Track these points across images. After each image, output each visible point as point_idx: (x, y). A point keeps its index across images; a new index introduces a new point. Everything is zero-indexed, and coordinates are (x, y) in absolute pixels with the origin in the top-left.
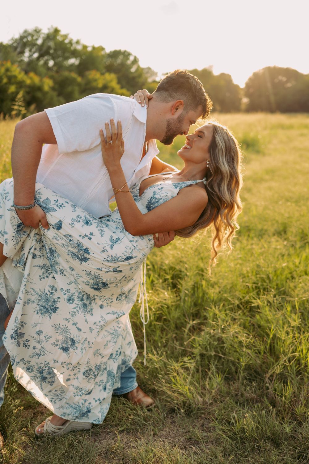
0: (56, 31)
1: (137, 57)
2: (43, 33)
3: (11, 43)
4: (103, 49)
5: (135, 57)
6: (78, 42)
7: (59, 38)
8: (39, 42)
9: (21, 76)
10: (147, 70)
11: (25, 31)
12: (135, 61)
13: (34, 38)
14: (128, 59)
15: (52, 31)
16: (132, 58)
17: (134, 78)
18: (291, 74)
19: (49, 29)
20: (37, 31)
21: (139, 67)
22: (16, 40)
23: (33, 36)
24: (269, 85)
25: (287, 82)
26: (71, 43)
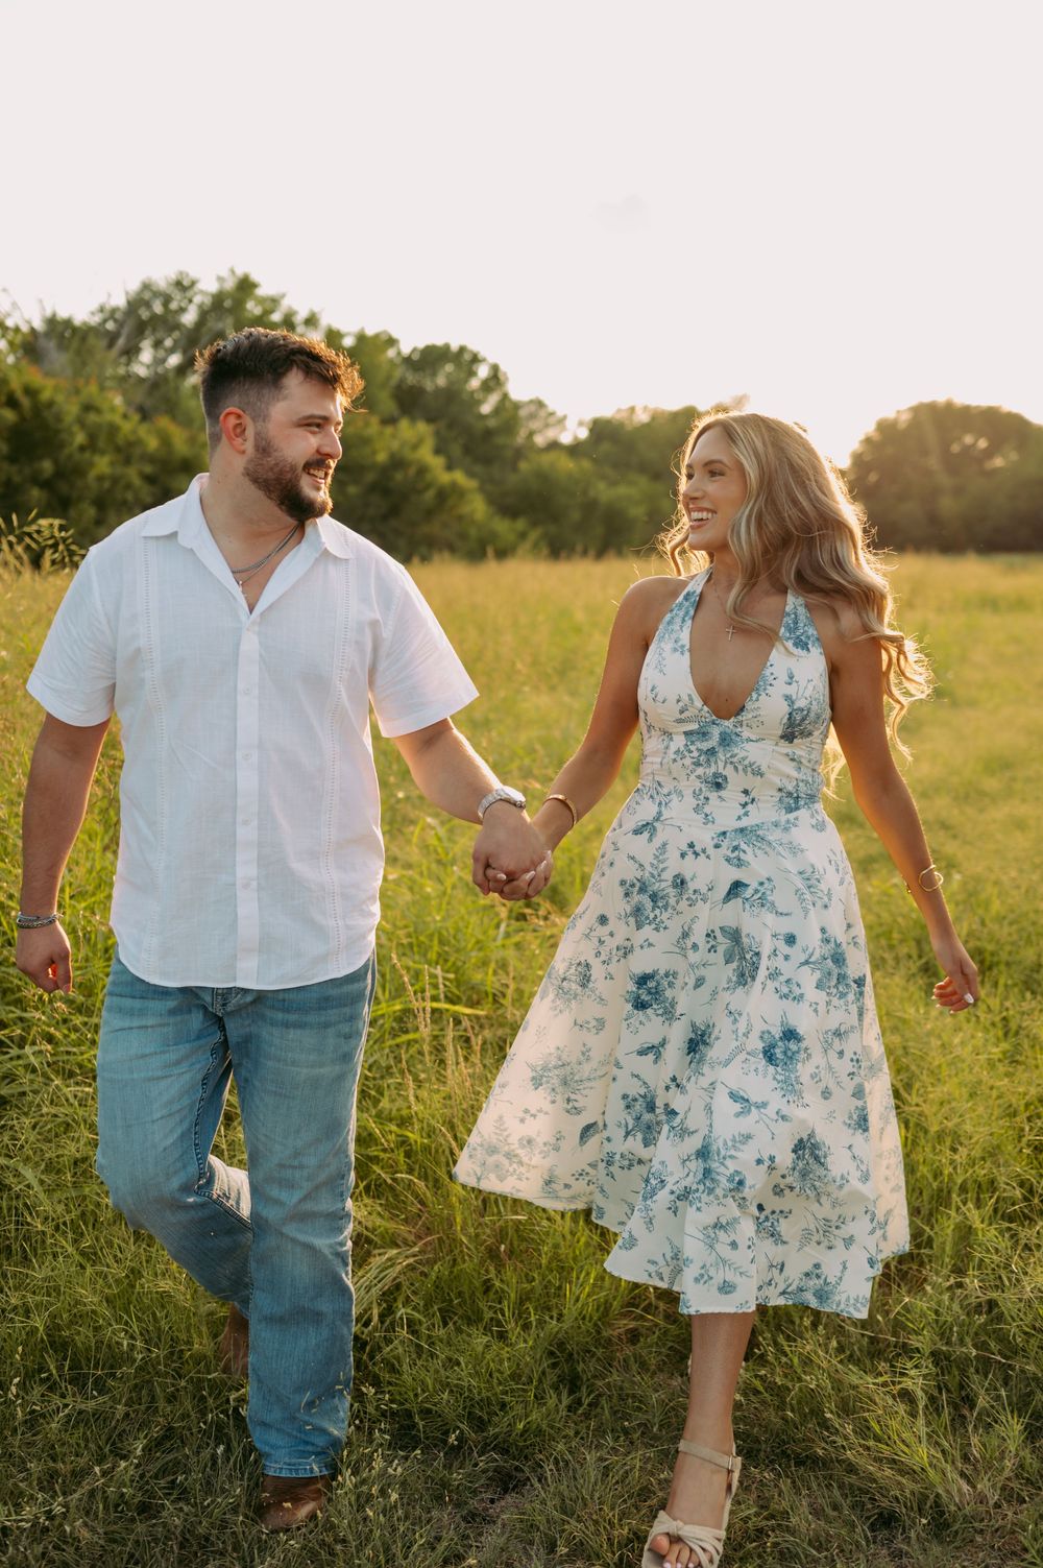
0: (246, 286)
1: (503, 368)
2: (201, 292)
3: (95, 320)
4: (392, 342)
5: (495, 369)
6: (311, 321)
7: (252, 308)
8: (189, 318)
9: (129, 427)
10: (533, 408)
11: (146, 286)
12: (495, 380)
13: (174, 306)
14: (472, 374)
15: (230, 285)
16: (483, 372)
17: (488, 434)
18: (1003, 427)
19: (220, 279)
20: (183, 286)
21: (505, 396)
22: (114, 311)
23: (167, 300)
24: (933, 462)
25: (989, 453)
26: (288, 323)
